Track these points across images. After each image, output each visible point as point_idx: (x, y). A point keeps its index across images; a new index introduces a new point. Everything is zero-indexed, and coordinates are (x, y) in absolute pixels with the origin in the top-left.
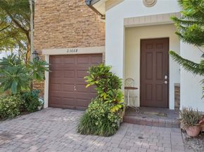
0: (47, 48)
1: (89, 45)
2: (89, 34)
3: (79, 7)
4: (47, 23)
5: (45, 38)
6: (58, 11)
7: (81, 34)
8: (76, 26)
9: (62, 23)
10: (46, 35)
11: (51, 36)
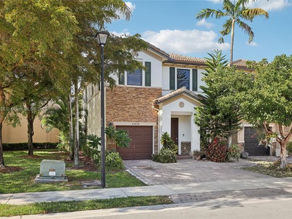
0: (117, 121)
1: (146, 121)
2: (147, 115)
3: (140, 98)
4: (116, 105)
5: (116, 114)
6: (126, 98)
7: (141, 114)
8: (138, 109)
9: (128, 106)
10: (116, 112)
11: (120, 113)
